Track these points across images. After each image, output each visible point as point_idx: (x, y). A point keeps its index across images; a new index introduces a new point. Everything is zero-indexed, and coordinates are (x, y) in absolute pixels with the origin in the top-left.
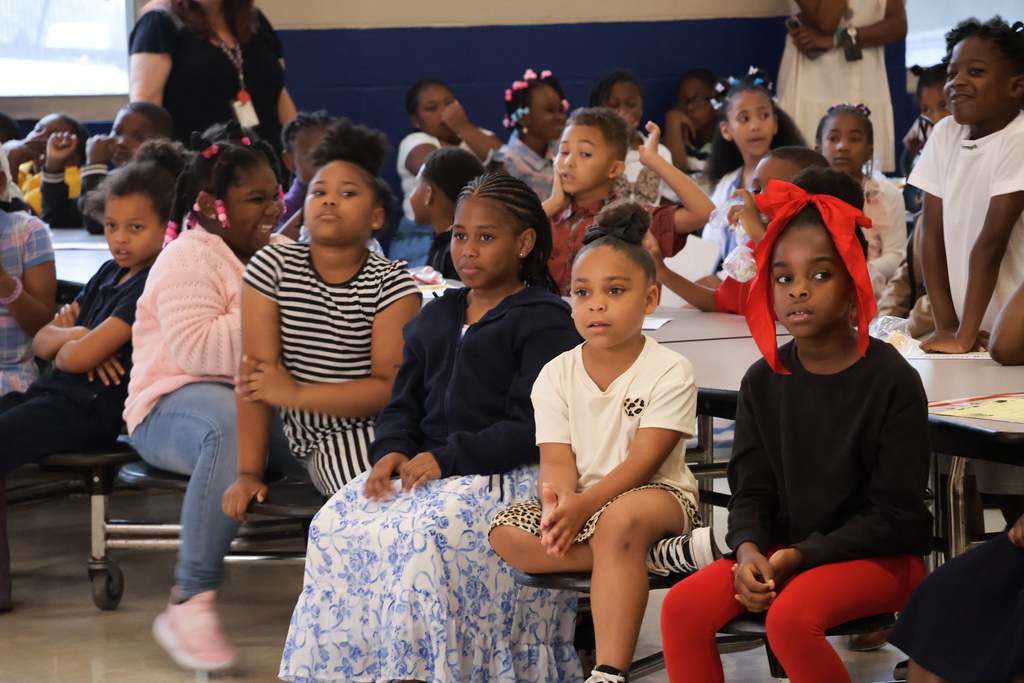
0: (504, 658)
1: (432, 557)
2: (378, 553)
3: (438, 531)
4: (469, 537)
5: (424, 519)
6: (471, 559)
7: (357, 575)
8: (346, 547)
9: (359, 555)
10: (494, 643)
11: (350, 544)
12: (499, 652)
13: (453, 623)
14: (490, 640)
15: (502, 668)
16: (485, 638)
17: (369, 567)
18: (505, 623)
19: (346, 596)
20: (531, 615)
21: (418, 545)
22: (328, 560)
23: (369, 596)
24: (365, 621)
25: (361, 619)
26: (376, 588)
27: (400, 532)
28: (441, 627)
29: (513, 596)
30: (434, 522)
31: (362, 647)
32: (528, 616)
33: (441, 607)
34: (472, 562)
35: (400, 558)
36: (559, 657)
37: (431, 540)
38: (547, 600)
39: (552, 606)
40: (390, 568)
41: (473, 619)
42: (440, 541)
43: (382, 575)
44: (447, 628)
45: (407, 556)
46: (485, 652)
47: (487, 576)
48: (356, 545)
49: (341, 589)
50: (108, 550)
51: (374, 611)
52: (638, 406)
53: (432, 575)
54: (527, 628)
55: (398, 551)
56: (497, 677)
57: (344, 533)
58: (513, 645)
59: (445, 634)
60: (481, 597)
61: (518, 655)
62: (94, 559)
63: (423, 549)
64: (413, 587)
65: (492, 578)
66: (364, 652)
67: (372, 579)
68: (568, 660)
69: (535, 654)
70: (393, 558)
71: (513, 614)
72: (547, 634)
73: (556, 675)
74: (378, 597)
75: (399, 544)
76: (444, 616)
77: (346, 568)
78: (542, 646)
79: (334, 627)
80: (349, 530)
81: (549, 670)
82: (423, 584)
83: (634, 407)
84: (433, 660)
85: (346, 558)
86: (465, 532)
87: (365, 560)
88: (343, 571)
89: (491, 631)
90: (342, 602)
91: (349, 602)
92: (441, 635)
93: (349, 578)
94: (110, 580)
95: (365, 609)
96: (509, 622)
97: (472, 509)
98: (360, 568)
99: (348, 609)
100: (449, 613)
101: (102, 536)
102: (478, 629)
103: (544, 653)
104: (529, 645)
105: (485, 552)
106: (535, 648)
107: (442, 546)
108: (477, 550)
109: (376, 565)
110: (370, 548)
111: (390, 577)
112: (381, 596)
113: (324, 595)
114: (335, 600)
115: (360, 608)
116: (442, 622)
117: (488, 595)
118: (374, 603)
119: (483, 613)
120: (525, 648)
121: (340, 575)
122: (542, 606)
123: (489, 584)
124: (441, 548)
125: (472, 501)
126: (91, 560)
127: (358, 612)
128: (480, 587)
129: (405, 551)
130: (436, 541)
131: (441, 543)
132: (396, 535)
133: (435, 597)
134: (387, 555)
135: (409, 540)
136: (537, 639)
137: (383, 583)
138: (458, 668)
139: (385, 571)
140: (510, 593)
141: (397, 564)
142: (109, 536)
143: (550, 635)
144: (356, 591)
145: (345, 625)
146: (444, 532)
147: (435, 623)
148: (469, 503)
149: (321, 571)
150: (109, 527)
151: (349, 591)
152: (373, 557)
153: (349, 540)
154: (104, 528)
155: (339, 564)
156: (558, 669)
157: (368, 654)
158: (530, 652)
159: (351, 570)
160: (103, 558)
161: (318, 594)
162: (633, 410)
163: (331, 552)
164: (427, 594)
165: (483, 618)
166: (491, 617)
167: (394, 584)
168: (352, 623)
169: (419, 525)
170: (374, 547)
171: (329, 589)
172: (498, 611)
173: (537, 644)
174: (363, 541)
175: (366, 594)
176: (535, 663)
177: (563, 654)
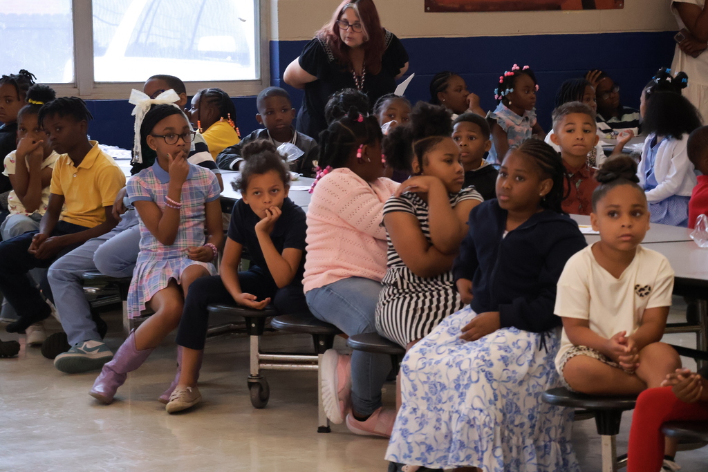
0: (530, 451)
1: (483, 386)
2: (447, 384)
3: (487, 369)
4: (507, 373)
5: (478, 361)
6: (509, 388)
7: (434, 398)
8: (426, 380)
9: (435, 385)
10: (523, 442)
11: (428, 378)
12: (526, 447)
13: (498, 429)
14: (521, 440)
15: (528, 457)
16: (518, 439)
17: (441, 393)
18: (531, 427)
19: (426, 412)
20: (547, 422)
21: (474, 378)
22: (415, 388)
23: (441, 412)
24: (437, 429)
25: (435, 427)
26: (445, 407)
27: (461, 370)
28: (491, 432)
29: (536, 410)
30: (483, 363)
31: (434, 445)
32: (544, 423)
33: (490, 418)
34: (508, 389)
35: (462, 387)
36: (564, 451)
37: (482, 375)
38: (557, 412)
39: (560, 417)
40: (456, 394)
41: (511, 427)
42: (489, 376)
43: (450, 399)
44: (495, 434)
45: (467, 386)
46: (518, 447)
47: (518, 399)
48: (432, 378)
49: (423, 407)
50: (260, 370)
51: (445, 422)
52: (647, 290)
53: (483, 398)
54: (544, 430)
55: (461, 383)
56: (525, 464)
57: (424, 370)
58: (536, 441)
59: (492, 437)
60: (515, 412)
61: (538, 448)
62: (251, 375)
63: (477, 381)
64: (472, 406)
65: (521, 400)
66: (435, 448)
67: (443, 401)
68: (569, 454)
69: (548, 447)
70: (457, 387)
71: (536, 421)
72: (556, 435)
73: (561, 463)
74: (448, 413)
75: (461, 378)
76: (492, 425)
77: (426, 394)
78: (553, 443)
79: (417, 431)
80: (427, 369)
81: (557, 459)
82: (478, 404)
83: (643, 291)
84: (482, 454)
85: (426, 387)
86: (504, 370)
87: (439, 388)
88: (424, 396)
89: (522, 433)
90: (423, 416)
91: (427, 416)
92: (490, 437)
93: (428, 400)
94: (261, 390)
95: (438, 420)
96: (533, 427)
97: (509, 355)
98: (436, 393)
99: (426, 420)
100: (496, 423)
101: (257, 361)
102: (514, 433)
103: (555, 447)
104: (544, 441)
105: (517, 383)
106: (548, 443)
107: (490, 379)
108: (512, 381)
109: (446, 392)
110: (441, 381)
111: (456, 400)
112: (450, 412)
113: (412, 410)
114: (419, 413)
115: (434, 419)
116: (491, 428)
117: (520, 411)
118: (445, 417)
119: (517, 423)
120: (543, 443)
121: (423, 398)
122: (554, 415)
123: (520, 404)
124: (490, 380)
125: (508, 350)
126: (250, 377)
127: (433, 422)
128: (514, 406)
129: (465, 382)
130: (486, 376)
131: (489, 377)
132: (459, 372)
133: (486, 412)
134: (453, 385)
135: (467, 375)
136: (550, 438)
137: (451, 404)
138: (502, 458)
139: (453, 396)
140: (534, 408)
141: (461, 391)
142: (261, 361)
143: (558, 436)
144: (432, 409)
145: (424, 431)
146: (491, 370)
147: (486, 429)
148: (506, 351)
149: (411, 394)
150: (261, 355)
151: (428, 408)
152: (444, 387)
153: (428, 375)
154: (258, 356)
155: (422, 390)
156: (564, 459)
157: (437, 450)
158: (546, 446)
159: (430, 395)
160: (258, 376)
161: (409, 409)
162: (643, 293)
163: (417, 382)
164: (481, 411)
165: (517, 426)
166: (522, 425)
167: (460, 404)
168: (429, 429)
169: (474, 365)
170: (444, 380)
171: (415, 407)
172: (526, 420)
173: (550, 441)
174: (437, 376)
175: (439, 410)
176: (549, 454)
177: (566, 449)
